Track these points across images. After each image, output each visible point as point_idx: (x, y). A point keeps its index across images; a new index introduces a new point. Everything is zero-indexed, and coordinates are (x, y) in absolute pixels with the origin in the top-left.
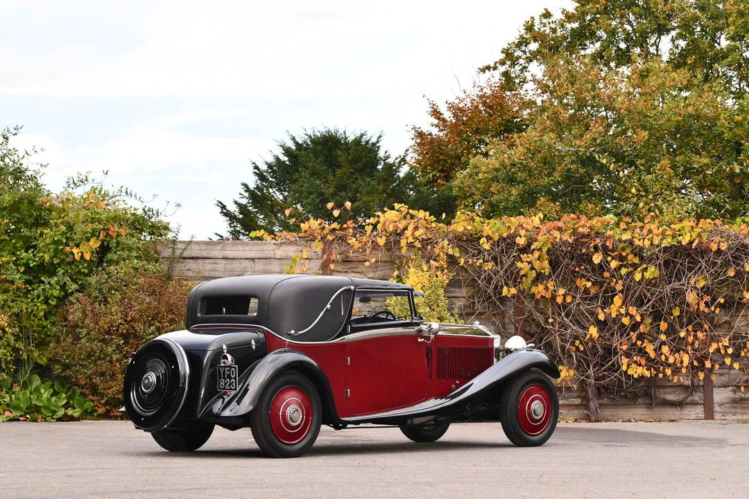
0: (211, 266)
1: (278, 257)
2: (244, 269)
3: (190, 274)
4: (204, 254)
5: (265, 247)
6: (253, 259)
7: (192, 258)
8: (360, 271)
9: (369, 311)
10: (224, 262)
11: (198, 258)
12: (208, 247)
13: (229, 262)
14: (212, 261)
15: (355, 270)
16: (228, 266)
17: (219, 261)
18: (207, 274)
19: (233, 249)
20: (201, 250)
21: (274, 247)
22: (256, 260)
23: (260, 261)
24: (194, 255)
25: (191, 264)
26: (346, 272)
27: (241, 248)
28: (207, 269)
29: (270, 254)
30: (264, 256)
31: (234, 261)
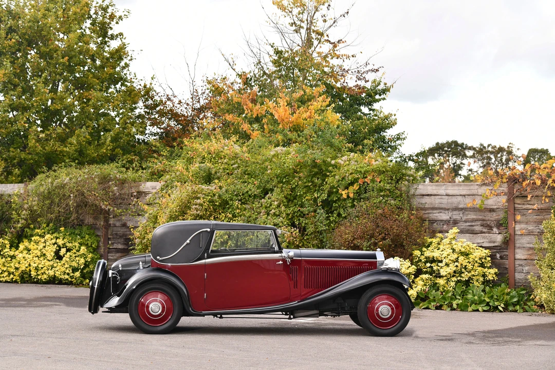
0: (439, 200)
1: (480, 194)
2: (459, 203)
3: (427, 206)
4: (435, 192)
5: (472, 187)
6: (464, 195)
7: (428, 195)
8: (533, 203)
9: (538, 232)
10: (447, 197)
11: (431, 195)
12: (437, 188)
13: (450, 197)
14: (440, 197)
15: (529, 203)
16: (449, 200)
17: (443, 197)
18: (436, 206)
19: (452, 189)
20: (433, 190)
21: (477, 187)
22: (466, 196)
23: (469, 197)
24: (429, 193)
25: (426, 200)
26: (524, 204)
27: (456, 188)
28: (437, 202)
29: (475, 192)
30: (471, 193)
31: (453, 197)
